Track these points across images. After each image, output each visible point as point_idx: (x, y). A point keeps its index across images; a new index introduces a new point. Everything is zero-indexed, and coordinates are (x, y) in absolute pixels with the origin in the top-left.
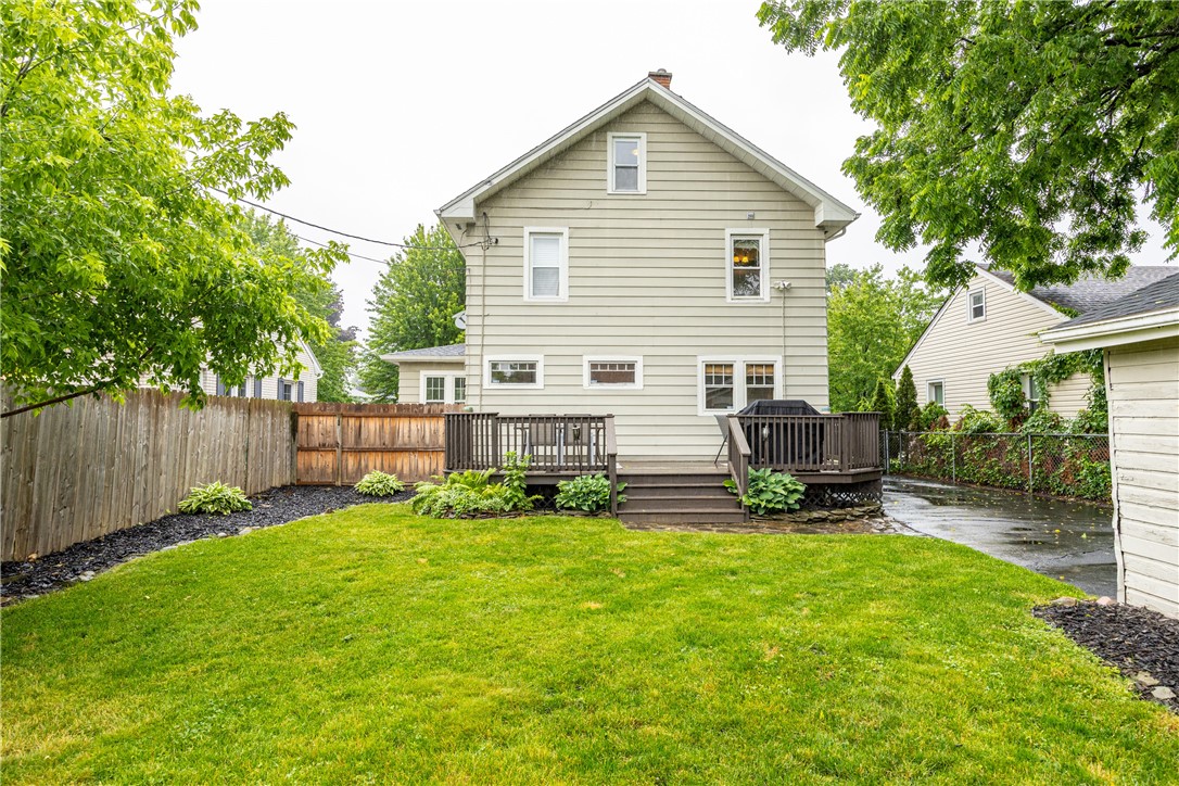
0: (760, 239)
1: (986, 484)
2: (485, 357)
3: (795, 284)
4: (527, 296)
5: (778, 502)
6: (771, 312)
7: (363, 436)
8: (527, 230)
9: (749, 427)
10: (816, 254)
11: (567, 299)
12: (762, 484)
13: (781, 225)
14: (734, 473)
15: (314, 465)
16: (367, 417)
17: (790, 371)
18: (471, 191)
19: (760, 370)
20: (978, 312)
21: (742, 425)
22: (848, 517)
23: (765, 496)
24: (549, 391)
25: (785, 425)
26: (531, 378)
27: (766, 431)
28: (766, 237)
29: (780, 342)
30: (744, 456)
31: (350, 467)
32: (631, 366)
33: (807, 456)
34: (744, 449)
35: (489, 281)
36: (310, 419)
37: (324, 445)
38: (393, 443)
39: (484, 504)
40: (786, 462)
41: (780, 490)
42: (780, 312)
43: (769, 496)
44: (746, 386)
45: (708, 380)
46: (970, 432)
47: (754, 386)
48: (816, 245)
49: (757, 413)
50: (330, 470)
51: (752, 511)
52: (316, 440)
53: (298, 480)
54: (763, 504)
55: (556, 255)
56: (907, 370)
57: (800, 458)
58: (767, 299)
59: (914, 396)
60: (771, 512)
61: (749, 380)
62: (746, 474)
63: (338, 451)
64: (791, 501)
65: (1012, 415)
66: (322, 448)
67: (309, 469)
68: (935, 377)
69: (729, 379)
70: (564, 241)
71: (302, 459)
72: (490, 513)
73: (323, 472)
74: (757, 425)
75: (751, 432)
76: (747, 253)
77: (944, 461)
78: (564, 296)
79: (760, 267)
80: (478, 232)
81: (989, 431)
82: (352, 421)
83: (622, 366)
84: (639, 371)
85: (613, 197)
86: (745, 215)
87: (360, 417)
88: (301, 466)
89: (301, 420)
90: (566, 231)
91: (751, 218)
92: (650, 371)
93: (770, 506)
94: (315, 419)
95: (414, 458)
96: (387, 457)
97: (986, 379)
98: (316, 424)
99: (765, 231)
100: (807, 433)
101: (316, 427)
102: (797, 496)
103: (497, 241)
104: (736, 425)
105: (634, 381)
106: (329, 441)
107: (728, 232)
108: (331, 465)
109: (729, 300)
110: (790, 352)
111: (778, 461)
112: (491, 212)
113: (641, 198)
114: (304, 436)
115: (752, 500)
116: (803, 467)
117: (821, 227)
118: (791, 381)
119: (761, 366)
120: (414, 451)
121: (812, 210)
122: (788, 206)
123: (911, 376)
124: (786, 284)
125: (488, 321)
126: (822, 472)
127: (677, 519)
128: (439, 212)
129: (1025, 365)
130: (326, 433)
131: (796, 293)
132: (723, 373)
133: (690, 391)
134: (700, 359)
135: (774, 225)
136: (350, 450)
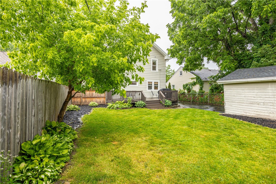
1: (184, 101)
5: (169, 104)
6: (158, 73)
7: (86, 95)
9: (163, 92)
10: (164, 64)
13: (160, 59)
14: (161, 100)
15: (76, 101)
16: (87, 91)
17: (161, 83)
20: (181, 74)
23: (167, 104)
28: (157, 61)
29: (159, 78)
30: (164, 97)
31: (83, 101)
32: (136, 82)
38: (92, 96)
39: (125, 107)
42: (159, 73)
44: (154, 86)
45: (148, 85)
46: (181, 93)
50: (79, 102)
51: (165, 106)
52: (76, 96)
58: (157, 71)
59: (171, 87)
60: (168, 106)
63: (81, 98)
64: (171, 104)
65: (189, 91)
67: (74, 102)
68: (173, 84)
69: (151, 85)
72: (126, 108)
76: (154, 63)
79: (156, 66)
81: (185, 93)
86: (154, 57)
91: (155, 57)
92: (139, 83)
95: (96, 99)
96: (91, 99)
97: (183, 85)
99: (157, 60)
100: (169, 94)
104: (161, 92)
105: (136, 85)
106: (79, 96)
107: (152, 59)
108: (79, 101)
109: (152, 71)
110: (161, 80)
117: (165, 60)
118: (161, 85)
119: (156, 82)
120: (96, 97)
121: (164, 57)
122: (161, 56)
123: (170, 84)
124: (160, 69)
126: (173, 100)
127: (156, 108)
129: (189, 83)
131: (162, 70)
132: (151, 83)
133: (145, 86)
134: (147, 81)
135: (159, 59)
136: (83, 98)
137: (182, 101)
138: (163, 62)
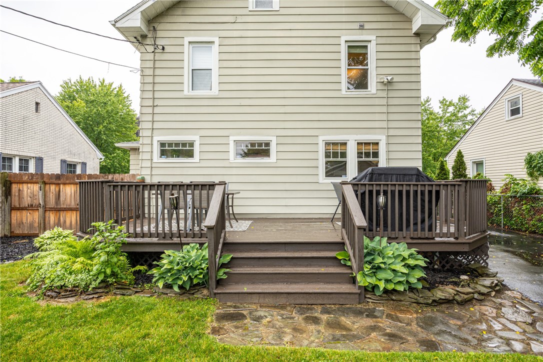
0: (369, 45)
1: (534, 232)
2: (154, 138)
3: (396, 79)
4: (187, 91)
5: (400, 282)
6: (377, 101)
7: (62, 199)
8: (186, 40)
9: (363, 194)
10: (413, 55)
11: (217, 92)
12: (379, 260)
13: (385, 33)
14: (347, 242)
15: (24, 221)
16: (64, 184)
17: (392, 148)
18: (138, 6)
19: (367, 147)
20: (515, 112)
21: (356, 191)
22: (476, 296)
23: (382, 275)
24: (204, 164)
25: (400, 192)
26: (190, 154)
27: (381, 199)
28: (373, 43)
29: (384, 124)
30: (360, 228)
31: (52, 222)
32: (268, 144)
33: (423, 221)
34: (359, 220)
35: (157, 80)
36: (21, 186)
37: (32, 206)
39: (71, 280)
40: (401, 229)
41: (399, 267)
42: (384, 102)
43: (389, 275)
44: (357, 159)
45: (327, 155)
46: (519, 195)
47: (364, 159)
48: (413, 48)
49: (370, 180)
50: (36, 225)
51: (369, 292)
52: (27, 201)
53: (11, 232)
54: (382, 285)
55: (208, 59)
56: (460, 153)
57: (415, 224)
58: (374, 91)
59: (465, 169)
60: (391, 293)
61: (360, 154)
62: (362, 248)
63: (41, 210)
64: (413, 280)
66: (31, 208)
67: (21, 224)
68: (478, 158)
69: (344, 155)
70: (215, 48)
71: (16, 216)
72: (74, 291)
73: (31, 226)
74: (371, 192)
75: (366, 199)
76: (357, 56)
77: (492, 213)
78: (215, 91)
79: (369, 67)
80: (148, 41)
81: (536, 193)
82: (53, 187)
83: (260, 145)
84: (273, 148)
85: (253, 13)
86: (357, 26)
87: (59, 184)
88: (14, 221)
89: (15, 187)
90: (216, 40)
91: (362, 27)
92: (281, 148)
93: (390, 287)
94: (25, 186)
98: (25, 189)
99: (372, 38)
100: (423, 201)
101: (25, 192)
102: (420, 274)
103: (163, 49)
104: (349, 192)
105: (269, 156)
106: (35, 202)
107: (343, 39)
108: (37, 220)
109: (344, 92)
110: (392, 132)
111: (393, 229)
112: (159, 27)
113: (276, 13)
114: (17, 199)
115: (369, 280)
116: (419, 234)
117: (417, 34)
119: (369, 144)
121: (409, 20)
122: (391, 18)
123: (462, 156)
124: (389, 78)
125: (157, 110)
126: (438, 239)
127: (282, 301)
128: (113, 23)
130: (33, 196)
131: (397, 86)
132: (339, 149)
133: (313, 163)
134: (321, 138)
135: (380, 33)
136: (51, 209)
137: (520, 230)
138: (403, 48)
